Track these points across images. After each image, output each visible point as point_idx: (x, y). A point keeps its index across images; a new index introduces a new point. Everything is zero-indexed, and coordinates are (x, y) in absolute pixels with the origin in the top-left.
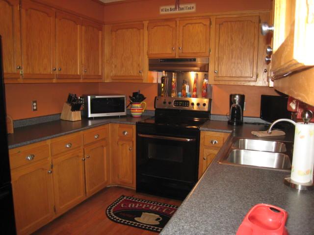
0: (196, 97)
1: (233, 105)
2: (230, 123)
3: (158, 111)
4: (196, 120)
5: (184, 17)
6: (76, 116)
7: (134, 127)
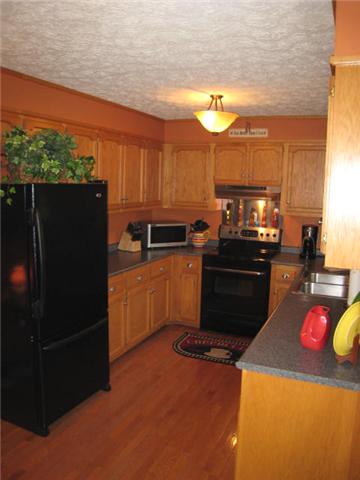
0: (265, 226)
1: (306, 238)
2: (302, 257)
3: (222, 241)
4: (263, 251)
5: (255, 142)
6: (136, 247)
7: (200, 259)
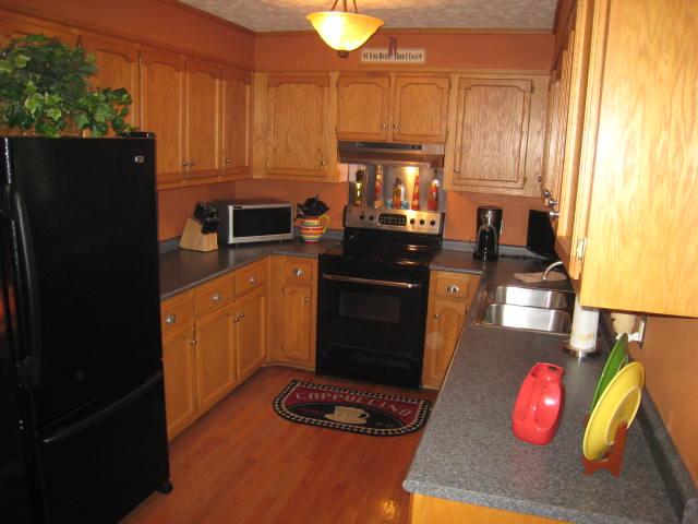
0: (417, 208)
1: (483, 227)
2: (477, 257)
5: (404, 71)
6: (209, 243)
7: (315, 262)
